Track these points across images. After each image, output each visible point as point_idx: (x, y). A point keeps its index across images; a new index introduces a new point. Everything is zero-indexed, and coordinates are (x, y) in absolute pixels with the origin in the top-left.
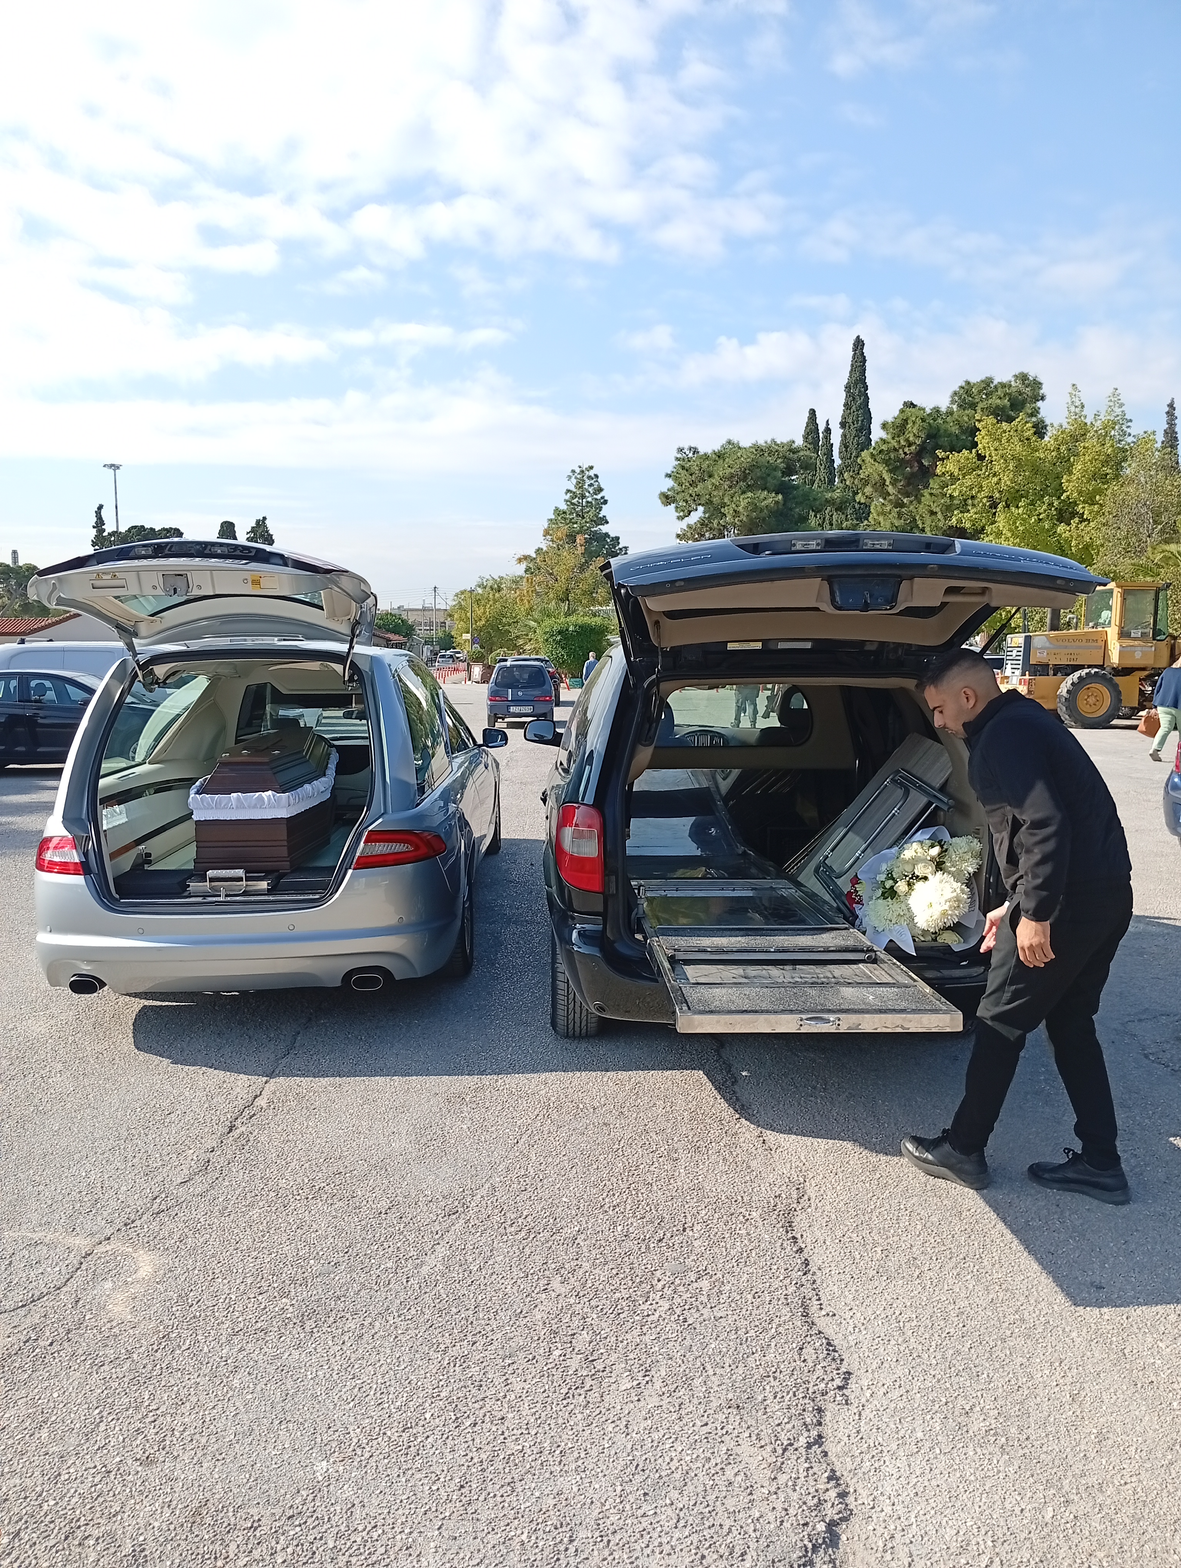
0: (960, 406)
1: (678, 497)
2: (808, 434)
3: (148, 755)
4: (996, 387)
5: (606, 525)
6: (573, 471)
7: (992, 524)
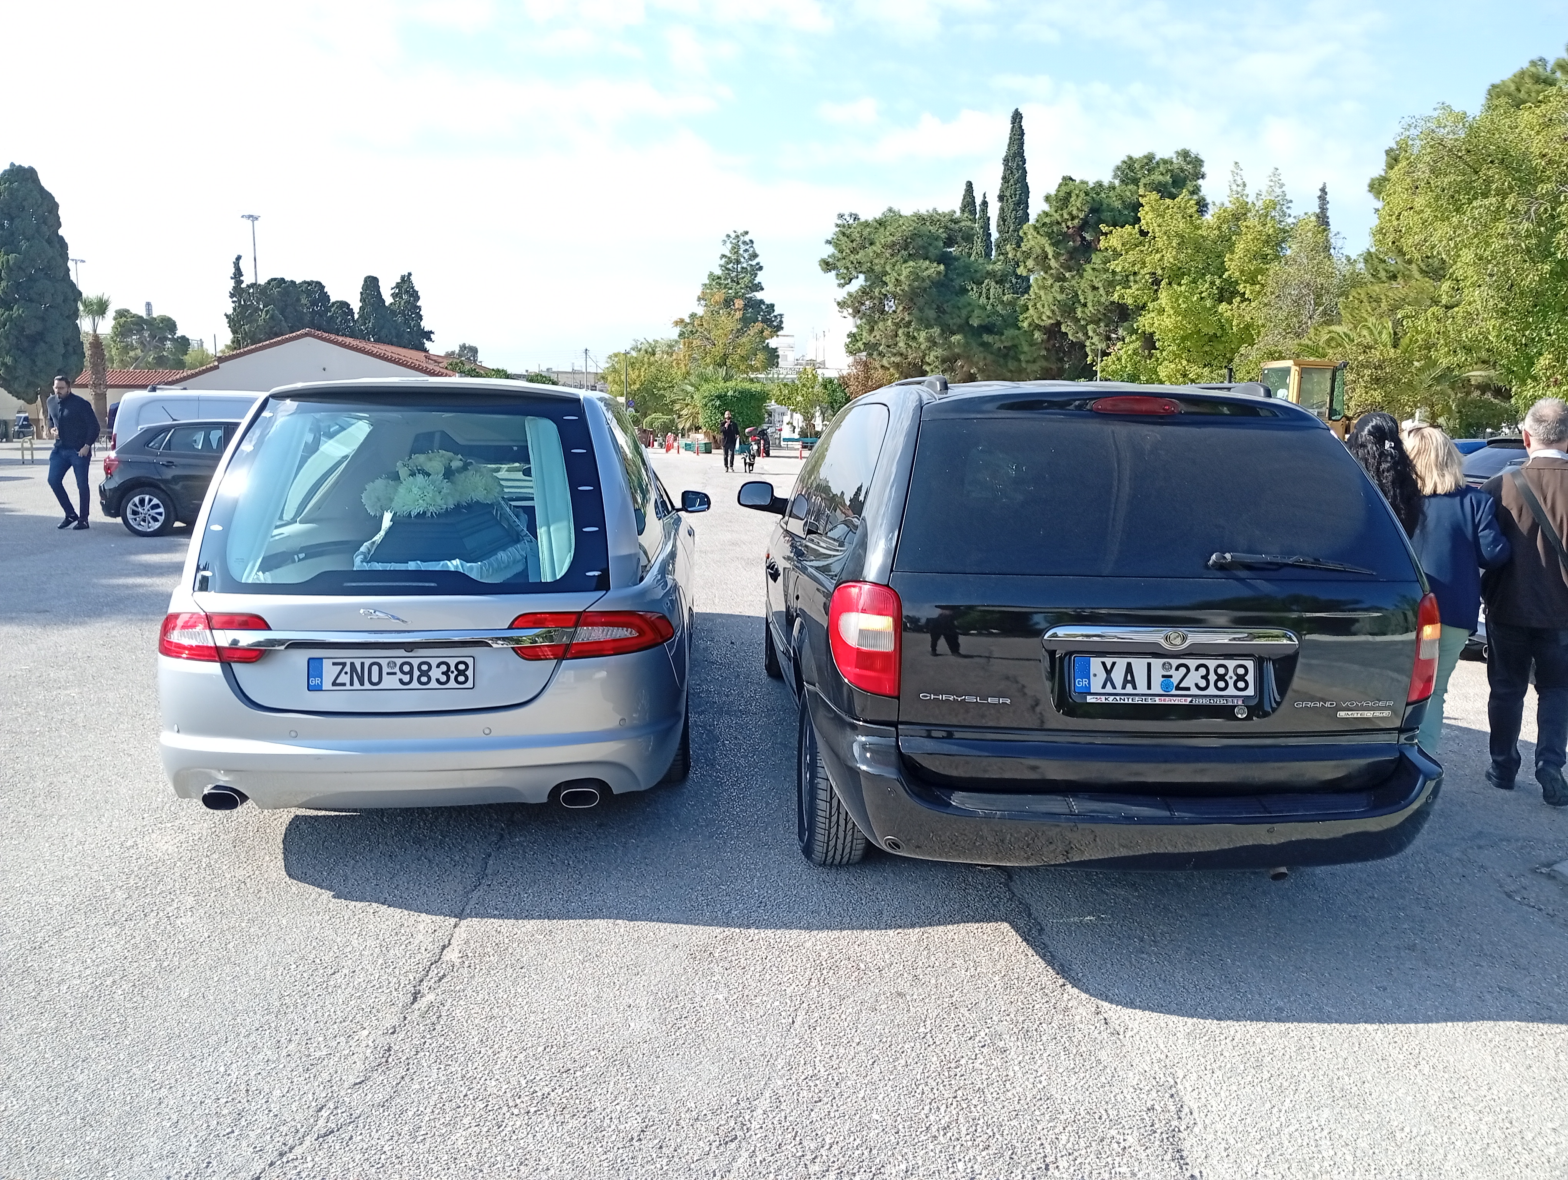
0: (1122, 181)
1: (839, 264)
2: (965, 206)
3: (299, 512)
4: (1157, 163)
5: (761, 292)
6: (728, 236)
7: (1153, 300)
